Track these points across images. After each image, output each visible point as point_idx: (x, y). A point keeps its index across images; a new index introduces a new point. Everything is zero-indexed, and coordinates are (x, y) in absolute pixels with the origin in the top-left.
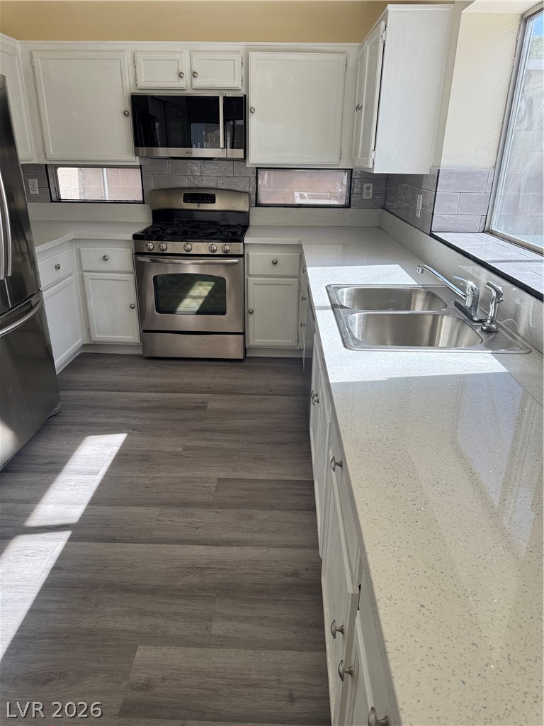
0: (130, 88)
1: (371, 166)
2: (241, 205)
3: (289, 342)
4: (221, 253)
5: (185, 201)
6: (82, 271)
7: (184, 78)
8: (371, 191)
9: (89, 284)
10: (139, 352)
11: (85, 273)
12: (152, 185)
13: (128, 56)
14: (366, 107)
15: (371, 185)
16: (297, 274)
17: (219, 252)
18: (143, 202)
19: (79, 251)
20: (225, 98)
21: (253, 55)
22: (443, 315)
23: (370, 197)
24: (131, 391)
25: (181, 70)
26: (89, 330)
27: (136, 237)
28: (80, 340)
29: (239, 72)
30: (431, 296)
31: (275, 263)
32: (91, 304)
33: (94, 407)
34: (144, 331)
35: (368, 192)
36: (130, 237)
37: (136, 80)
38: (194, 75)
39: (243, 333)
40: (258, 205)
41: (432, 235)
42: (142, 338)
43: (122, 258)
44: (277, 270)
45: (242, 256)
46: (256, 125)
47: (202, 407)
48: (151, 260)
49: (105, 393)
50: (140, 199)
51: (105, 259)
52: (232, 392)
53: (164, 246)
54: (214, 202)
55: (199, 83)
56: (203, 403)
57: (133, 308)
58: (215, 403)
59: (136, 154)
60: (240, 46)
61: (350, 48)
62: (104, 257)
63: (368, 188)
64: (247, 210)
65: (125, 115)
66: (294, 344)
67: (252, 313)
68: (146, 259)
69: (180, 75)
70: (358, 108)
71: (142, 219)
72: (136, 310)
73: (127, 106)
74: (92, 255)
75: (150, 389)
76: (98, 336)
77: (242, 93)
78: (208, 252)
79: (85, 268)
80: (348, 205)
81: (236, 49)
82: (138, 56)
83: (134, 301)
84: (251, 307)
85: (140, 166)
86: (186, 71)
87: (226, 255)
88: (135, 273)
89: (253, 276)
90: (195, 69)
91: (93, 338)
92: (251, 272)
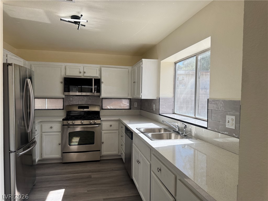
0: (63, 75)
1: (141, 97)
2: (97, 109)
3: (115, 152)
4: (94, 123)
5: (78, 108)
7: (81, 74)
9: (44, 137)
10: (61, 161)
11: (43, 133)
12: (67, 104)
13: (63, 67)
14: (137, 82)
16: (118, 129)
17: (93, 123)
18: (63, 109)
19: (42, 126)
20: (94, 79)
21: (102, 69)
23: (137, 106)
24: (61, 175)
25: (80, 71)
26: (42, 154)
27: (63, 120)
28: (38, 158)
29: (98, 72)
30: (165, 130)
31: (111, 126)
32: (44, 144)
33: (48, 181)
34: (63, 153)
36: (61, 120)
37: (65, 73)
38: (85, 73)
39: (100, 151)
40: (102, 109)
41: (160, 115)
42: (62, 156)
43: (57, 127)
44: (112, 128)
45: (100, 124)
46: (103, 87)
47: (90, 177)
48: (68, 127)
49: (51, 176)
51: (51, 128)
52: (99, 171)
53: (74, 122)
54: (88, 108)
55: (85, 75)
56: (89, 176)
57: (60, 144)
58: (94, 175)
59: (63, 94)
60: (99, 66)
61: (130, 68)
62: (51, 127)
64: (99, 110)
65: (61, 83)
66: (118, 153)
67: (103, 143)
68: (66, 127)
69: (80, 73)
70: (134, 82)
71: (63, 115)
72: (61, 145)
73: (62, 80)
74: (46, 127)
75: (68, 173)
76: (45, 156)
77: (99, 78)
78: (89, 123)
79: (43, 131)
80: (130, 109)
81: (97, 66)
82: (67, 67)
83: (60, 142)
84: (103, 141)
85: (63, 98)
86: (82, 71)
87: (95, 124)
88: (62, 132)
89: (104, 130)
90: (85, 71)
91: (43, 157)
92: (103, 129)
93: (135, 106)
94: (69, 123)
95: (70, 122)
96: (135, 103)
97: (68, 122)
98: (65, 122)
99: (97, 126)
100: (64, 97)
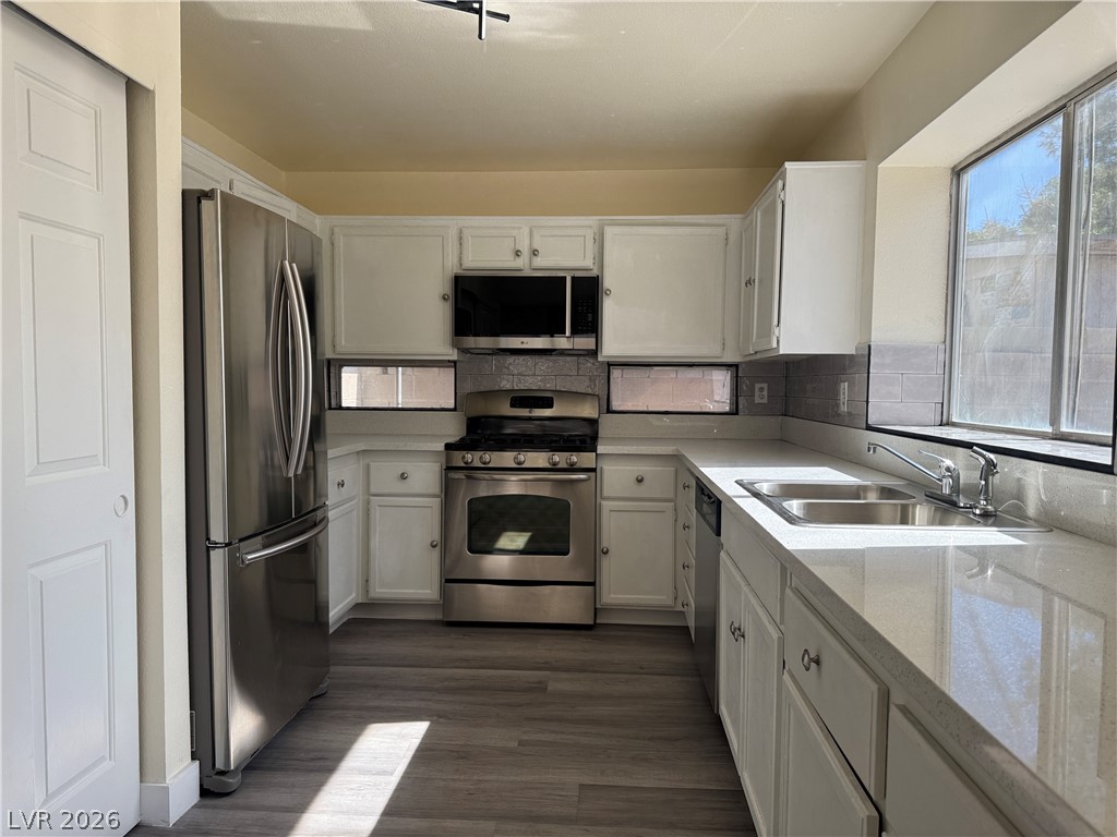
0: (452, 267)
1: (775, 345)
2: (587, 410)
3: (662, 598)
4: (565, 466)
5: (512, 406)
6: (368, 493)
7: (522, 258)
8: (765, 393)
9: (376, 513)
10: (437, 616)
11: (372, 498)
12: (468, 387)
13: (453, 233)
14: (760, 281)
15: (765, 386)
16: (671, 496)
17: (563, 465)
18: (455, 410)
19: (368, 466)
20: (573, 278)
21: (609, 232)
22: (914, 506)
23: (765, 401)
24: (429, 666)
25: (518, 247)
26: (367, 581)
27: (448, 447)
28: (354, 595)
29: (591, 249)
31: (640, 481)
32: (375, 542)
33: (376, 687)
34: (448, 581)
35: (761, 395)
36: (441, 447)
37: (460, 259)
38: (535, 253)
39: (593, 584)
40: (609, 411)
41: (869, 428)
42: (444, 592)
43: (425, 475)
44: (642, 491)
45: (594, 470)
46: (610, 311)
47: (540, 687)
48: (467, 476)
49: (392, 669)
50: (452, 406)
51: (403, 477)
52: (582, 668)
53: (487, 457)
54: (550, 406)
55: (539, 262)
56: (540, 682)
57: (434, 547)
58: (560, 684)
59: (455, 345)
60: (593, 220)
61: (733, 221)
62: (403, 474)
63: (761, 389)
64: (597, 416)
65: (444, 298)
66: (670, 602)
67: (607, 552)
68: (460, 475)
69: (517, 253)
70: (749, 282)
71: (454, 429)
72: (438, 549)
73: (448, 289)
74: (385, 473)
75: (457, 664)
76: (380, 591)
77: (594, 273)
78: (548, 466)
79: (373, 490)
80: (735, 412)
81: (587, 223)
82: (466, 233)
83: (436, 536)
84: (605, 544)
85: (455, 362)
86: (525, 248)
87: (572, 469)
88: (443, 496)
89: (608, 499)
90: (536, 247)
91: (372, 594)
92: (606, 493)
93: (757, 400)
94: (470, 460)
95: (473, 457)
96: (758, 386)
98: (459, 458)
99: (582, 476)
100: (455, 358)
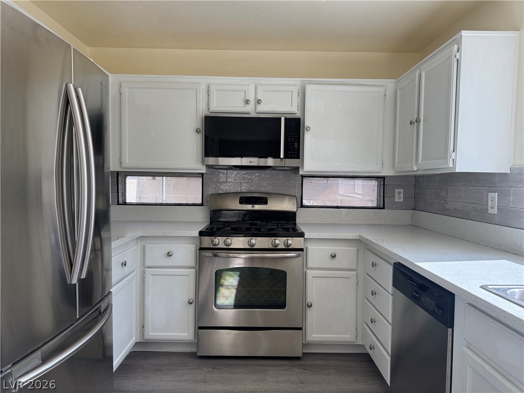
0: (203, 111)
1: (451, 165)
4: (283, 247)
5: (240, 203)
6: (144, 267)
7: (250, 104)
8: (402, 195)
9: (150, 279)
10: (192, 349)
11: (146, 269)
12: (211, 190)
13: (203, 88)
15: (402, 191)
16: (354, 267)
18: (202, 205)
19: (144, 248)
20: (286, 119)
21: (309, 89)
23: (402, 200)
25: (247, 98)
26: (143, 327)
27: (201, 234)
28: (134, 338)
29: (296, 100)
31: (333, 257)
32: (149, 301)
34: (200, 328)
35: (399, 196)
36: (196, 234)
37: (208, 105)
38: (259, 102)
39: (301, 328)
40: (302, 206)
42: (197, 335)
43: (185, 253)
44: (335, 263)
45: (302, 250)
46: (310, 142)
48: (213, 254)
50: (200, 202)
51: (169, 255)
53: (229, 241)
54: (266, 203)
55: (261, 108)
57: (191, 303)
59: (203, 163)
60: (297, 81)
61: (389, 84)
62: (169, 253)
64: (295, 210)
65: (197, 131)
66: (354, 339)
67: (310, 306)
68: (208, 254)
69: (247, 102)
71: (201, 219)
72: (193, 305)
73: (199, 124)
74: (156, 252)
76: (152, 334)
77: (298, 115)
78: (270, 246)
79: (147, 264)
81: (292, 83)
82: (212, 88)
83: (192, 296)
84: (309, 299)
85: (202, 174)
86: (252, 99)
87: (288, 249)
88: (197, 267)
89: (312, 269)
90: (259, 97)
91: (147, 337)
92: (309, 265)
93: (397, 200)
94: (217, 243)
95: (220, 241)
96: (397, 191)
97: (213, 241)
98: (207, 241)
100: (204, 171)
